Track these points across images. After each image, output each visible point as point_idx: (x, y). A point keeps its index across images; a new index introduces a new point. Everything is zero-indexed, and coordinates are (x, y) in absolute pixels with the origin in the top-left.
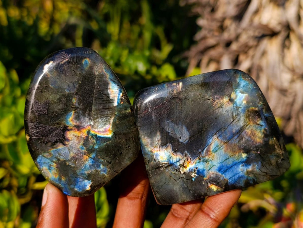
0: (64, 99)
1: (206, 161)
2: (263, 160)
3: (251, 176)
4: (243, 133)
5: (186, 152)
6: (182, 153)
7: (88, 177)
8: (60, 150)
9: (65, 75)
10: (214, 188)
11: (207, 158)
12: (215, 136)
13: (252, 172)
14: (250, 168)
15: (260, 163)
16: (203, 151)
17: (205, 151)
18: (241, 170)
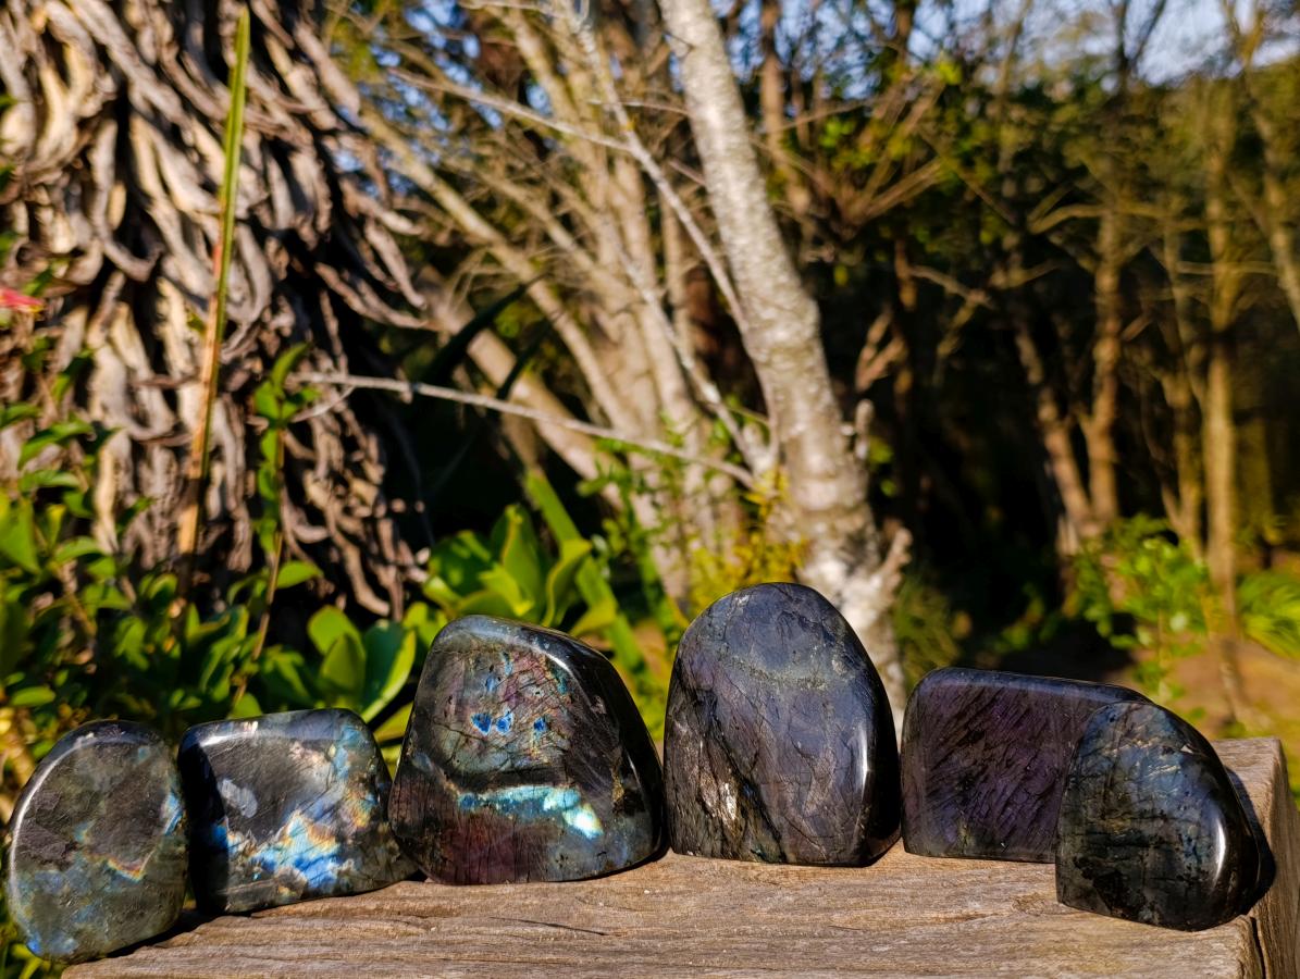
0: (87, 798)
1: (279, 849)
2: (366, 855)
3: (346, 879)
4: (340, 811)
5: (249, 832)
6: (244, 833)
7: (77, 934)
8: (51, 876)
9: (104, 761)
10: (285, 892)
11: (280, 844)
12: (298, 812)
13: (347, 872)
14: (344, 867)
15: (360, 859)
16: (275, 833)
17: (278, 834)
18: (331, 868)
